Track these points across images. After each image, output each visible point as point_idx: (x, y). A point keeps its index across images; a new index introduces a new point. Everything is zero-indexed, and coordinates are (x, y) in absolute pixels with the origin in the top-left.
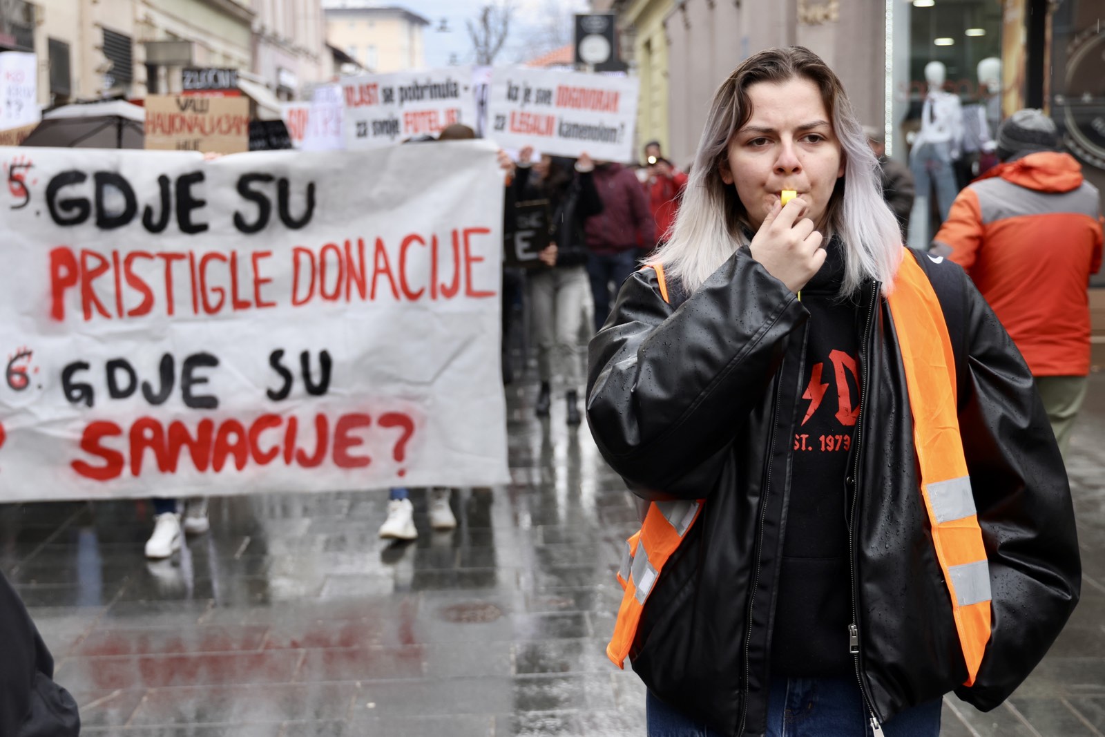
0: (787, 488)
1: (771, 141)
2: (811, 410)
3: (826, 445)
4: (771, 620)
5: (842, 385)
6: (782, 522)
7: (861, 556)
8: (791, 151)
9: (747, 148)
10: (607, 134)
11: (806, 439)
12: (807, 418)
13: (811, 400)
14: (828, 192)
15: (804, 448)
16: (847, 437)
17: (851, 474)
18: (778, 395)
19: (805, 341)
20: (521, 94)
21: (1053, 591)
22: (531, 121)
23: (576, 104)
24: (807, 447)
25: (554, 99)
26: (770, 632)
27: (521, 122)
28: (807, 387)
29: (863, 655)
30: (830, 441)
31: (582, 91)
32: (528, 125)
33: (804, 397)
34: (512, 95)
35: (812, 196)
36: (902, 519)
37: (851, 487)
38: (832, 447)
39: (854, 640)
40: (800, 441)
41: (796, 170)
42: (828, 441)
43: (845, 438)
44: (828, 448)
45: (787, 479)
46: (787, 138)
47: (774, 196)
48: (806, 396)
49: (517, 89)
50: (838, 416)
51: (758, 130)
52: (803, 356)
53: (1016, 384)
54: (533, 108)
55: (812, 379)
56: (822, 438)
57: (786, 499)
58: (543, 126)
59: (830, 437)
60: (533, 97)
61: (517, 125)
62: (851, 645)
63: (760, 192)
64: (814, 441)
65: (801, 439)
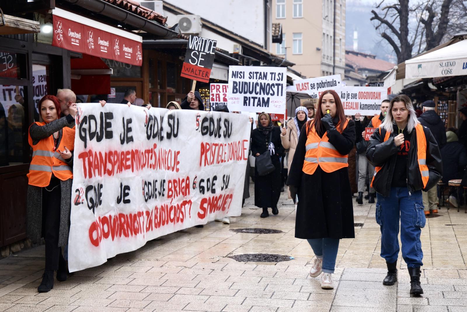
1: (397, 110)
3: (404, 154)
7: (408, 169)
12: (401, 150)
16: (407, 153)
17: (407, 158)
20: (346, 96)
21: (437, 175)
31: (367, 93)
33: (401, 147)
34: (343, 96)
39: (407, 181)
40: (400, 154)
46: (399, 110)
50: (406, 150)
58: (354, 107)
60: (350, 97)
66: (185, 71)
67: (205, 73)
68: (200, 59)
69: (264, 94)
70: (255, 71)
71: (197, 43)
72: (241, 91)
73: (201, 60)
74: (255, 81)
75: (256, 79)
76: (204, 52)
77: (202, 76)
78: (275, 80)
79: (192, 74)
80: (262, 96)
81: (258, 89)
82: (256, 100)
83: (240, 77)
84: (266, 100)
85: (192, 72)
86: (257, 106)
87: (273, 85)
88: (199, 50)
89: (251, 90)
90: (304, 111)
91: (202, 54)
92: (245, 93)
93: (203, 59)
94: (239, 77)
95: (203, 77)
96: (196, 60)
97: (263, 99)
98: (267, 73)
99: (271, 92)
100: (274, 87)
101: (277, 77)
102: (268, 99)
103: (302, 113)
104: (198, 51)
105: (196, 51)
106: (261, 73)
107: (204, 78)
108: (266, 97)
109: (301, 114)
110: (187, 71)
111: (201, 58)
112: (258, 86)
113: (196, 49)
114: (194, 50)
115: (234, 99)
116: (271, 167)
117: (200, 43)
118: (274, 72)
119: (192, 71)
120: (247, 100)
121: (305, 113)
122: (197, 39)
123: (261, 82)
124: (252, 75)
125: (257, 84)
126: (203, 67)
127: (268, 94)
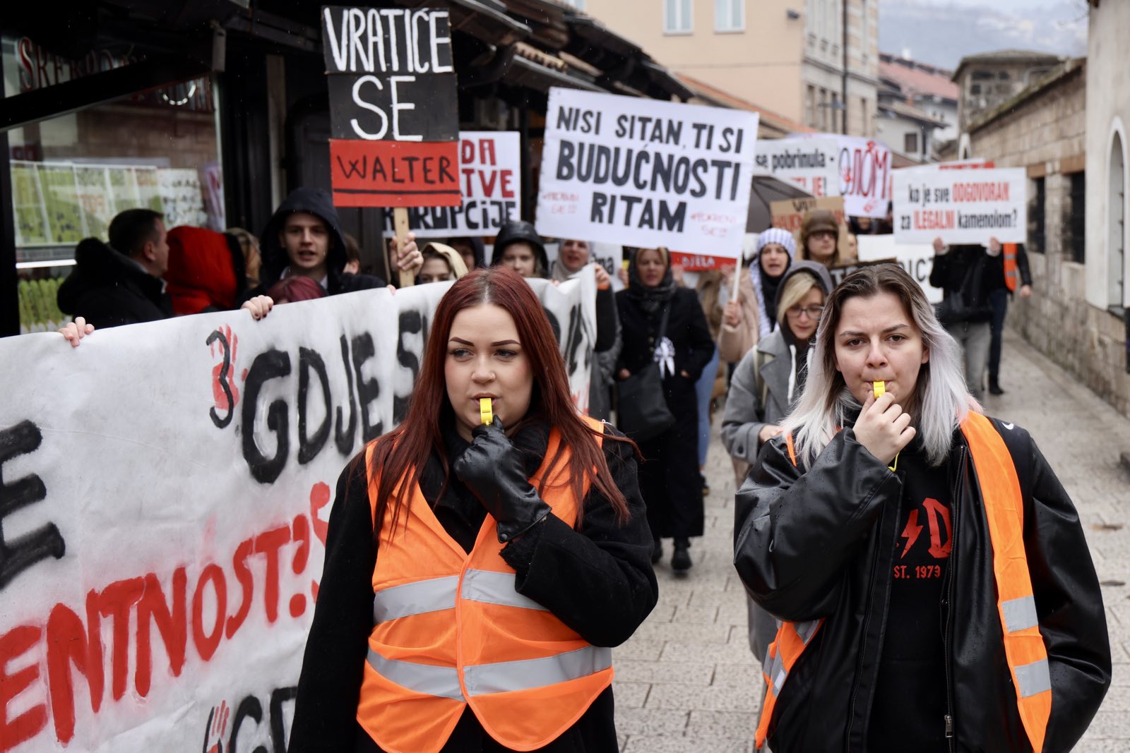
0: (886, 609)
1: (864, 342)
2: (908, 546)
3: (921, 573)
4: (869, 712)
5: (934, 525)
6: (881, 636)
7: (953, 663)
8: (877, 349)
9: (847, 348)
10: (1003, 220)
11: (905, 569)
12: (905, 552)
13: (908, 538)
14: (912, 379)
15: (903, 577)
16: (937, 567)
17: (945, 598)
18: (880, 537)
19: (901, 493)
20: (921, 195)
22: (933, 218)
23: (971, 198)
24: (906, 575)
25: (951, 196)
26: (867, 722)
27: (924, 220)
28: (905, 527)
29: (955, 739)
30: (924, 570)
31: (975, 185)
32: (931, 221)
33: (903, 536)
34: (913, 197)
35: (898, 383)
36: (984, 631)
37: (945, 608)
38: (925, 575)
39: (948, 728)
40: (900, 571)
41: (883, 364)
42: (922, 571)
43: (936, 568)
44: (922, 576)
45: (886, 602)
46: (875, 340)
47: (868, 384)
48: (904, 535)
49: (917, 191)
50: (930, 551)
51: (852, 334)
52: (900, 505)
53: (1068, 519)
54: (933, 206)
55: (909, 522)
56: (918, 568)
57: (885, 618)
58: (944, 222)
59: (924, 567)
60: (932, 197)
61: (921, 223)
62: (947, 731)
63: (858, 382)
64: (911, 571)
65: (901, 569)
66: (348, 177)
67: (434, 166)
68: (396, 107)
69: (667, 189)
70: (638, 114)
71: (364, 39)
72: (584, 172)
73: (401, 112)
74: (637, 145)
75: (643, 138)
76: (403, 71)
77: (427, 181)
78: (709, 146)
79: (380, 184)
80: (659, 194)
81: (647, 171)
82: (638, 209)
83: (586, 128)
84: (672, 209)
85: (379, 176)
86: (640, 225)
87: (702, 163)
88: (384, 68)
89: (621, 173)
90: (783, 244)
91: (398, 83)
92: (598, 180)
93: (411, 106)
94: (582, 128)
95: (432, 182)
96: (379, 118)
97: (663, 205)
98: (680, 124)
99: (693, 184)
100: (705, 170)
101: (718, 139)
102: (682, 206)
103: (779, 251)
104: (377, 73)
105: (369, 73)
106: (659, 123)
107: (438, 186)
108: (673, 200)
109: (774, 255)
110: (354, 173)
111: (399, 101)
112: (647, 161)
113: (369, 66)
114: (361, 72)
115: (559, 196)
116: (663, 418)
117: (375, 34)
118: (708, 122)
119: (378, 169)
120: (604, 203)
121: (786, 251)
122: (357, 18)
123: (658, 150)
124: (627, 125)
125: (643, 156)
126: (419, 138)
127: (681, 190)
